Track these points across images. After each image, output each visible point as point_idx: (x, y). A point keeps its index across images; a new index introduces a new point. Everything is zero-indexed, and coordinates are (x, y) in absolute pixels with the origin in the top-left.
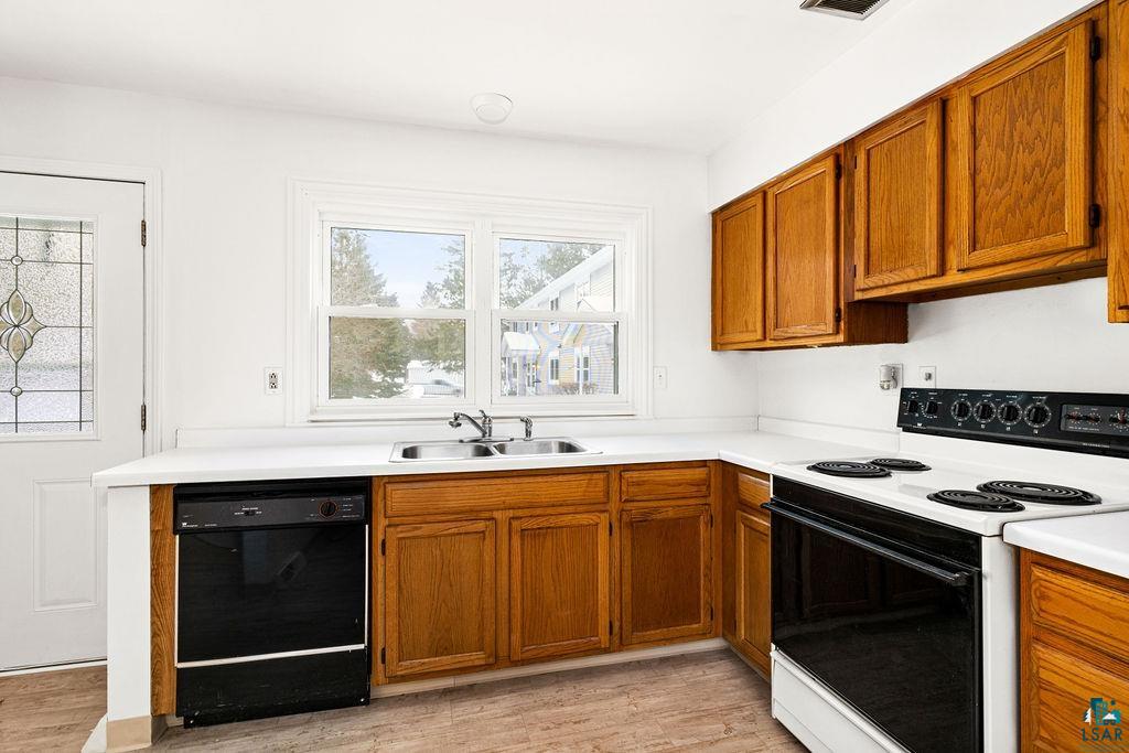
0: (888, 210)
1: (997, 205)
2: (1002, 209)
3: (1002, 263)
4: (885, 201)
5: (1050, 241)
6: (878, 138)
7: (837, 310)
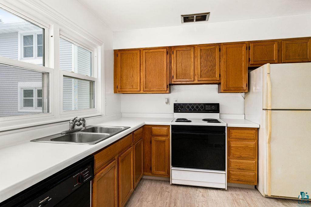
0: (182, 65)
1: (205, 70)
2: (206, 71)
3: (205, 81)
4: (181, 63)
5: (214, 78)
6: (179, 49)
7: (167, 85)
